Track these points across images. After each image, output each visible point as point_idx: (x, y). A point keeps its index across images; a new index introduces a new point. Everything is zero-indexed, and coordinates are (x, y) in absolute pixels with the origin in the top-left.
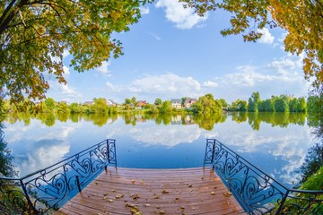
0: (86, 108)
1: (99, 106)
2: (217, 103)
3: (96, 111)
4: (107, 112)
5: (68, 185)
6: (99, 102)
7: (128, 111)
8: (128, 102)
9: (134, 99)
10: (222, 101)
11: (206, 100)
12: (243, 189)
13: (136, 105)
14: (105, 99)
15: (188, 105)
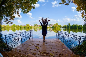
0: (24, 27)
1: (28, 26)
2: (59, 26)
3: (27, 28)
4: (30, 28)
5: (19, 40)
6: (28, 25)
7: (35, 28)
8: (35, 25)
9: (37, 24)
10: (60, 25)
11: (56, 25)
12: (67, 41)
13: (37, 26)
14: (29, 25)
15: (51, 26)
